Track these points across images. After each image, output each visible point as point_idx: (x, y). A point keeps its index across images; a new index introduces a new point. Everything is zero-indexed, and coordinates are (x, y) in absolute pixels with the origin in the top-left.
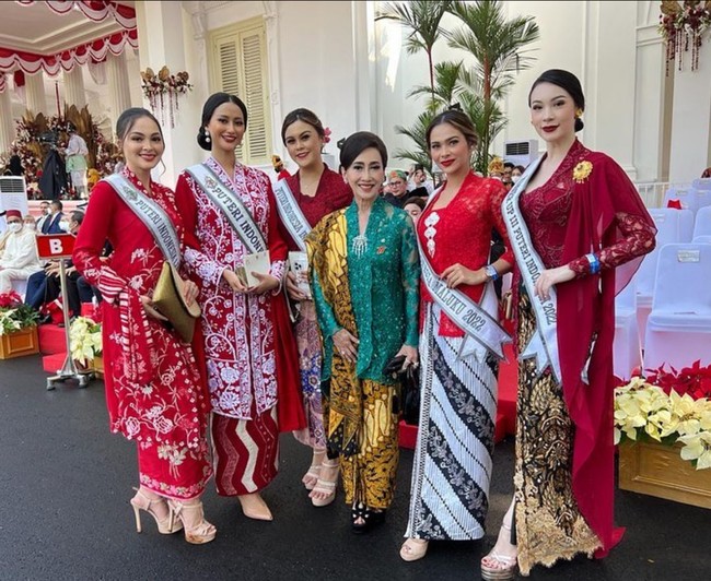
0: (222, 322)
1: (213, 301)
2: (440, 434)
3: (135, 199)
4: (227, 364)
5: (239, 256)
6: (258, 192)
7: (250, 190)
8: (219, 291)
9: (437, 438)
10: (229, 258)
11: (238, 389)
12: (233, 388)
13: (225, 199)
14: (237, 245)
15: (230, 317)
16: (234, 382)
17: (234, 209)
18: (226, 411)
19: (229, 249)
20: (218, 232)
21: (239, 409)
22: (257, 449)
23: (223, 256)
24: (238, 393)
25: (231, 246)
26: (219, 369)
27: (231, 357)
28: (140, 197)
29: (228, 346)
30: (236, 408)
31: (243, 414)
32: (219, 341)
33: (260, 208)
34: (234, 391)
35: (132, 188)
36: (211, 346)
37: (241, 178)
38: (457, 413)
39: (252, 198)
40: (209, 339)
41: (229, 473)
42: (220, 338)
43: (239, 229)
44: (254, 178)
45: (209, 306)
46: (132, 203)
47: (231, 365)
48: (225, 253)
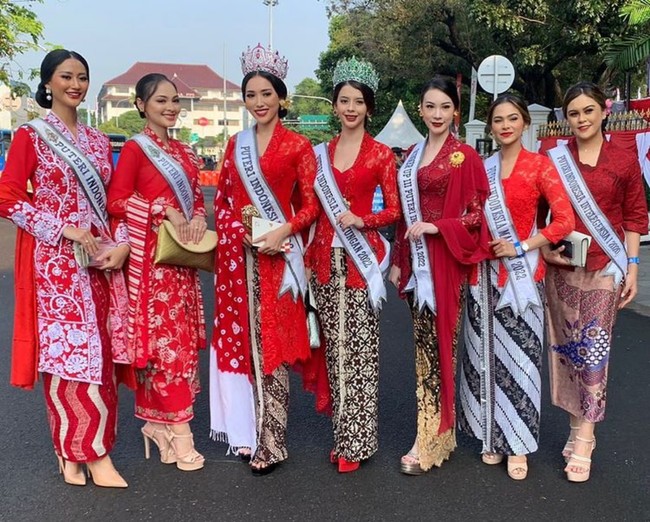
0: (67, 283)
1: (57, 260)
2: (504, 368)
3: (158, 156)
4: (75, 326)
5: (84, 215)
6: (101, 152)
7: (94, 151)
8: (63, 251)
9: (503, 371)
10: (73, 217)
11: (85, 351)
12: (80, 350)
13: (69, 153)
14: (82, 205)
15: (75, 278)
16: (81, 343)
17: (80, 164)
18: (74, 375)
19: (74, 208)
20: (63, 190)
21: (88, 372)
22: (107, 411)
23: (67, 215)
24: (86, 356)
25: (76, 205)
26: (66, 332)
27: (79, 318)
28: (163, 155)
29: (75, 308)
30: (84, 371)
31: (92, 378)
32: (65, 303)
33: (106, 169)
34: (81, 353)
35: (155, 147)
36: (57, 308)
37: (85, 138)
38: (521, 348)
39: (98, 158)
40: (54, 302)
41: (79, 437)
42: (67, 299)
43: (85, 184)
44: (95, 137)
45: (52, 266)
46: (155, 160)
47: (79, 327)
48: (70, 212)
